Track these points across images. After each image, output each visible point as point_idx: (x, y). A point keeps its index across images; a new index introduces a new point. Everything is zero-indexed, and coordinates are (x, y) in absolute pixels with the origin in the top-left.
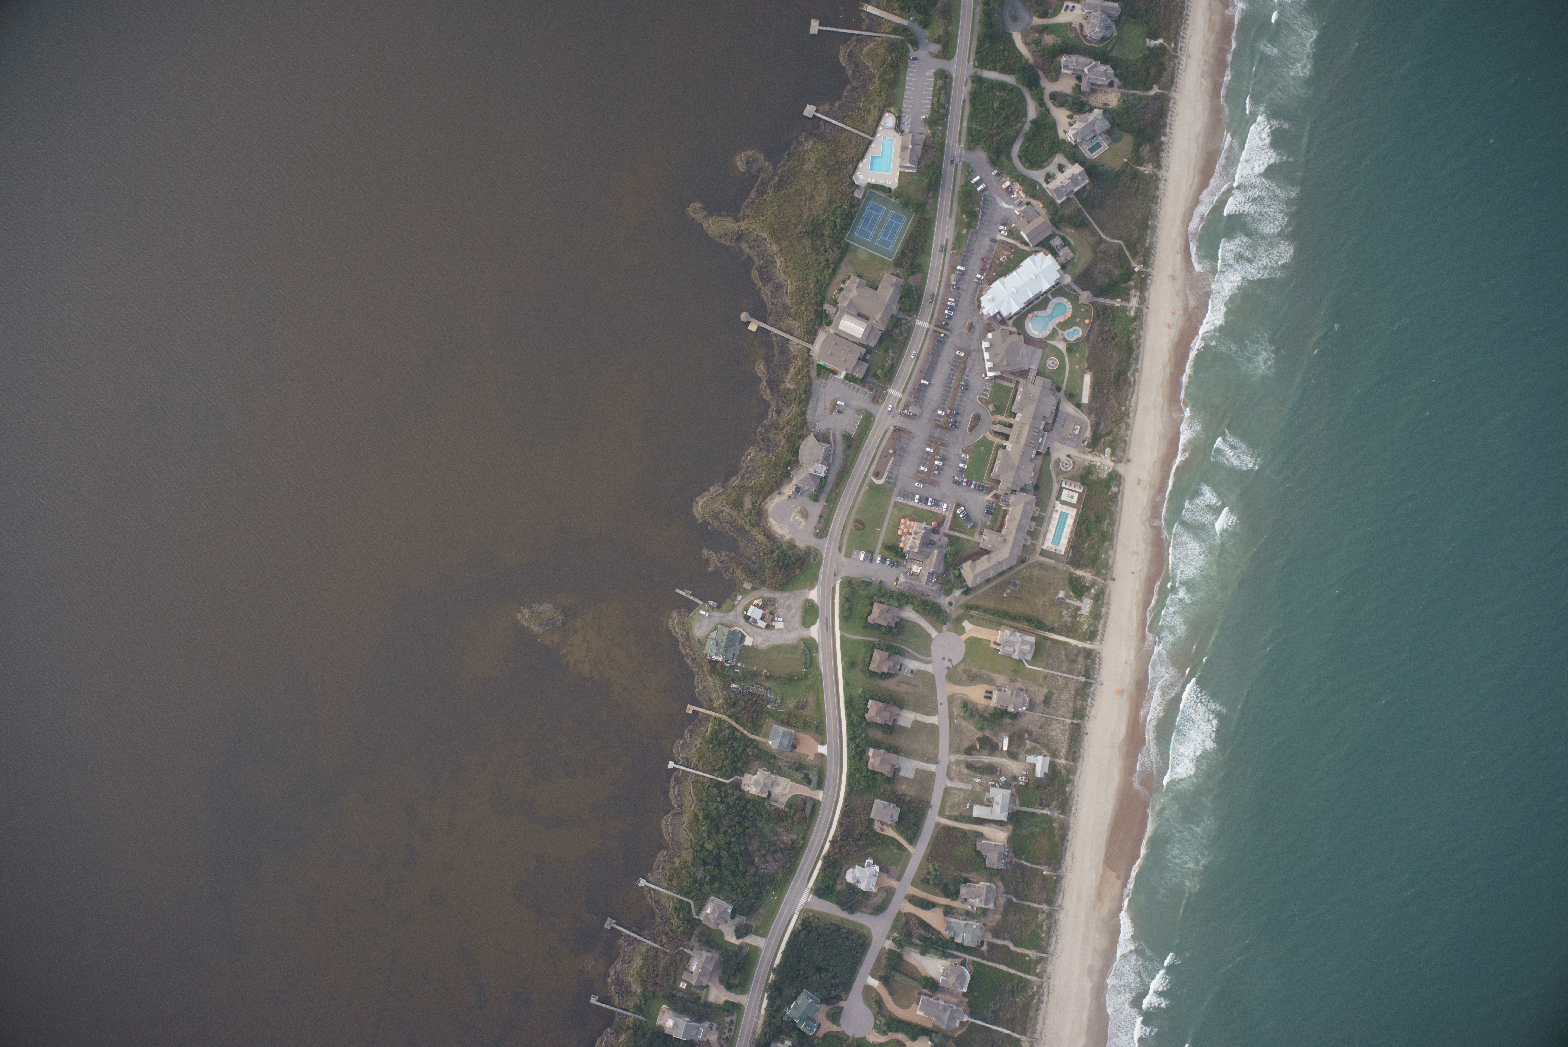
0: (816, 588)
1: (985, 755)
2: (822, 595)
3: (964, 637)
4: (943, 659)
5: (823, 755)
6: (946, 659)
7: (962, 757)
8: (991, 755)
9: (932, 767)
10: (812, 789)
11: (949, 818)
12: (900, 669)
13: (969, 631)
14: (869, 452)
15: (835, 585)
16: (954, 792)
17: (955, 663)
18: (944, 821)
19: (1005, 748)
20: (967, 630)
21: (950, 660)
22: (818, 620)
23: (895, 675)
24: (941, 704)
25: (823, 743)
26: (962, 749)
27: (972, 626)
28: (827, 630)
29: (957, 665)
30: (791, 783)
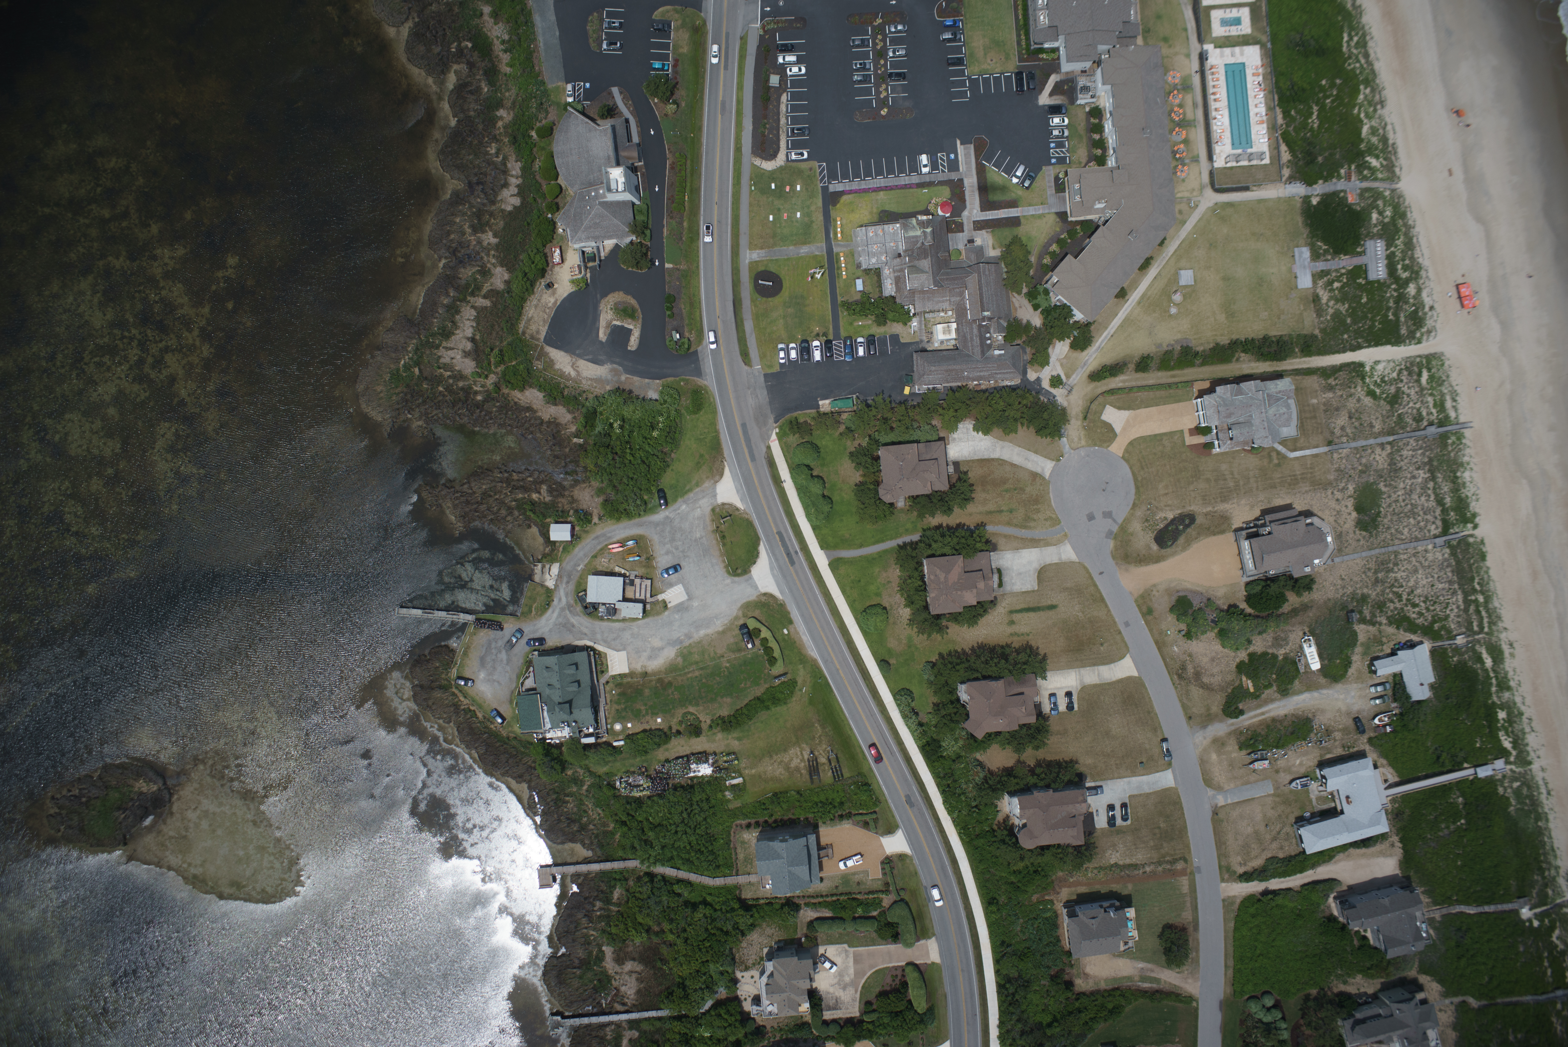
0: (727, 471)
1: (1272, 701)
2: (747, 485)
3: (1117, 448)
4: (1091, 517)
5: (902, 857)
6: (1098, 515)
7: (1221, 728)
8: (1284, 692)
9: (1165, 779)
10: (909, 945)
11: (1247, 877)
12: (1001, 584)
13: (1124, 429)
14: (723, 103)
15: (769, 448)
16: (1235, 814)
17: (1120, 516)
18: (1242, 889)
19: (1315, 665)
20: (1118, 429)
21: (1108, 515)
22: (762, 549)
23: (993, 602)
24: (1127, 624)
25: (890, 830)
26: (1216, 708)
27: (1125, 414)
28: (792, 563)
29: (1127, 521)
30: (852, 950)
